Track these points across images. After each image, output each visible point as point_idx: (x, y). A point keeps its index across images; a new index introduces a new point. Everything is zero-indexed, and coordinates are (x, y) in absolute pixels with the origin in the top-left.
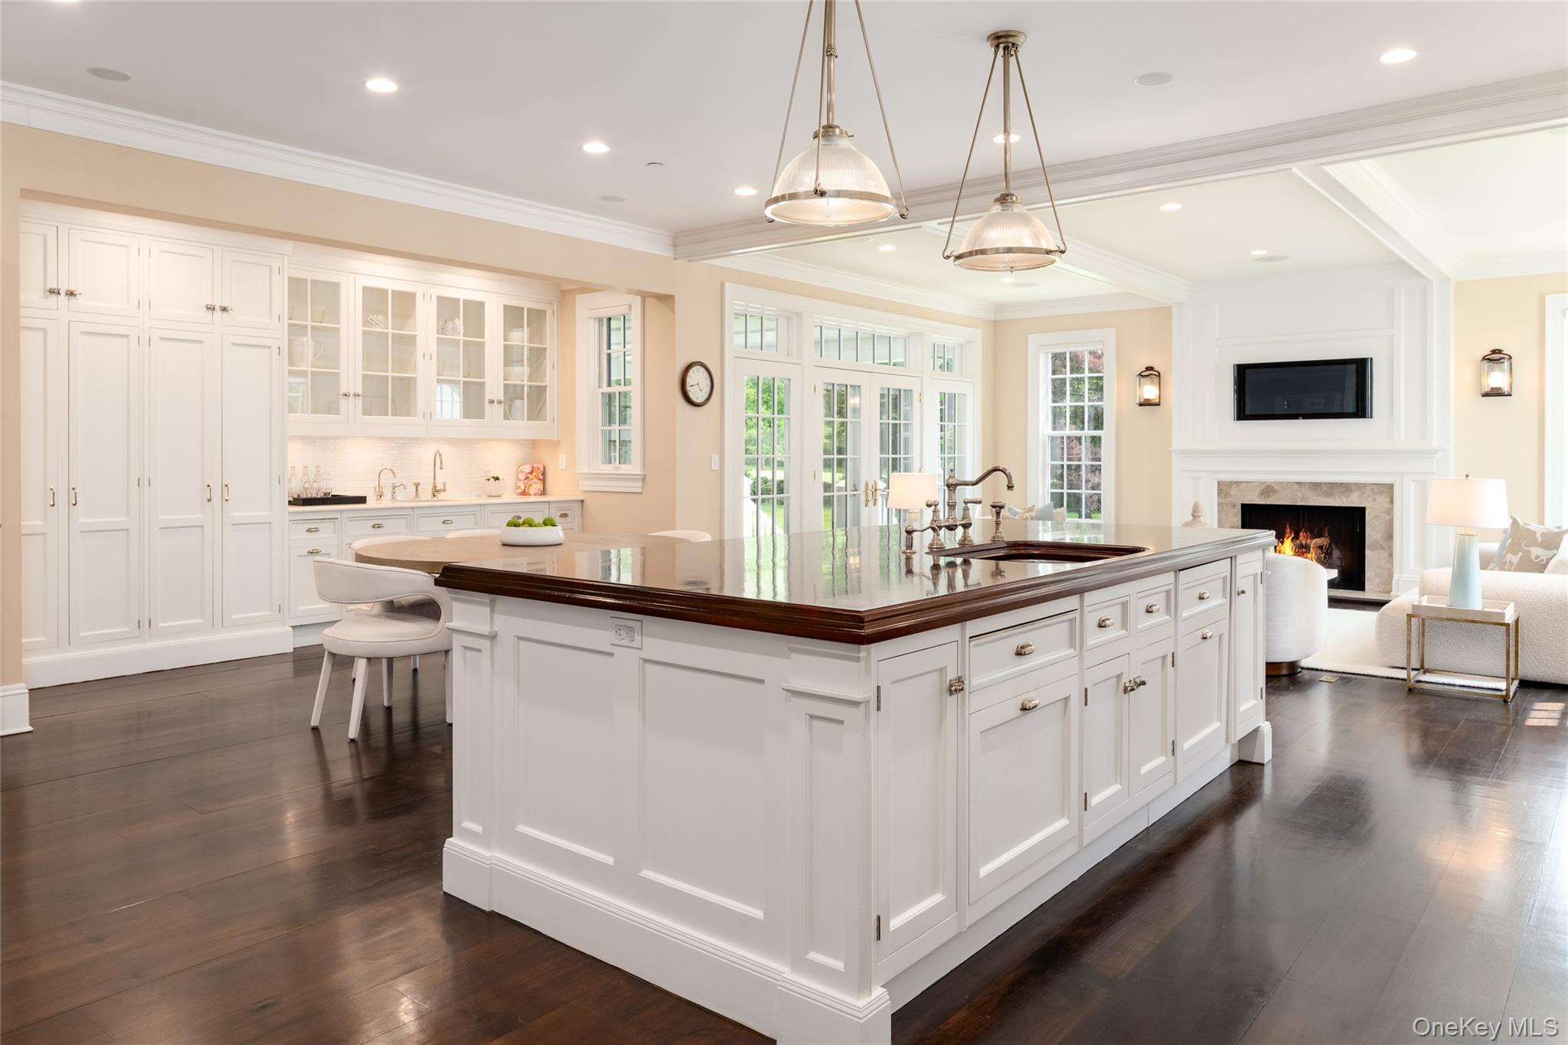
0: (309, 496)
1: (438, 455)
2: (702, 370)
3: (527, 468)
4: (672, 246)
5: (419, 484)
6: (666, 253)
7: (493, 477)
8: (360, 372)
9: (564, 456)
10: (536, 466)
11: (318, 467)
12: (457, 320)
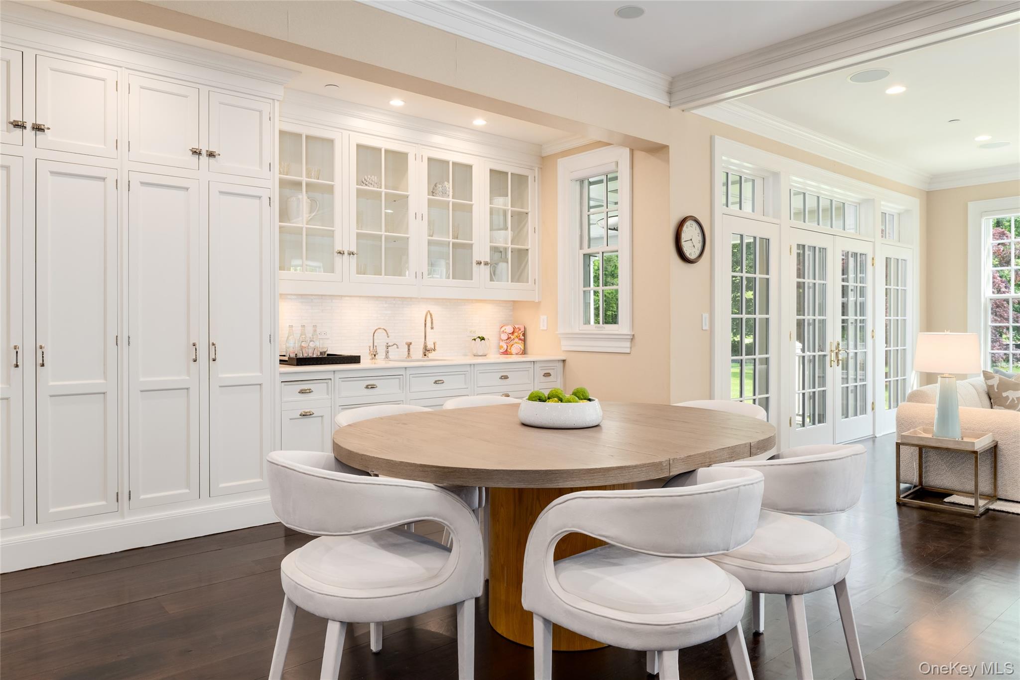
0: (305, 355)
1: (429, 316)
2: (695, 225)
3: (509, 329)
4: (667, 92)
5: (411, 343)
6: (663, 100)
7: (479, 337)
8: (354, 231)
9: (545, 317)
10: (517, 326)
11: (315, 326)
12: (446, 183)
